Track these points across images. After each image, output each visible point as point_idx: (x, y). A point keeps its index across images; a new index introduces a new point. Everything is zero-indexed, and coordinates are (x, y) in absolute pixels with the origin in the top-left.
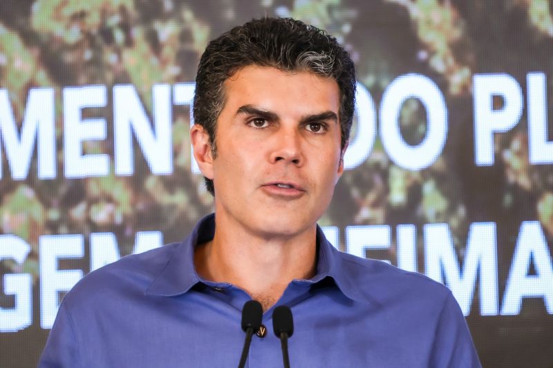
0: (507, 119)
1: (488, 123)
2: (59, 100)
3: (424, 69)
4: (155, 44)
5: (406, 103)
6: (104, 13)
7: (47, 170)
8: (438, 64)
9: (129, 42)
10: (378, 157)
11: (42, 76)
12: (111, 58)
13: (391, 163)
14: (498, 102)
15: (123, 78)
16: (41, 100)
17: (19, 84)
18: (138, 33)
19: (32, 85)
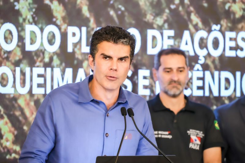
0: (76, 39)
1: (71, 41)
3: (55, 24)
5: (49, 33)
8: (58, 22)
10: (42, 48)
13: (45, 50)
14: (74, 35)
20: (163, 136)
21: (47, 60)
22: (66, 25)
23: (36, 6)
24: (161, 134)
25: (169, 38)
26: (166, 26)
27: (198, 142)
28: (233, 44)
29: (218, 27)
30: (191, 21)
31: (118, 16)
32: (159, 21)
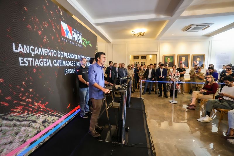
1: (65, 55)
5: (62, 53)
7: (43, 54)
10: (61, 56)
21: (61, 59)
24: (84, 72)
25: (77, 56)
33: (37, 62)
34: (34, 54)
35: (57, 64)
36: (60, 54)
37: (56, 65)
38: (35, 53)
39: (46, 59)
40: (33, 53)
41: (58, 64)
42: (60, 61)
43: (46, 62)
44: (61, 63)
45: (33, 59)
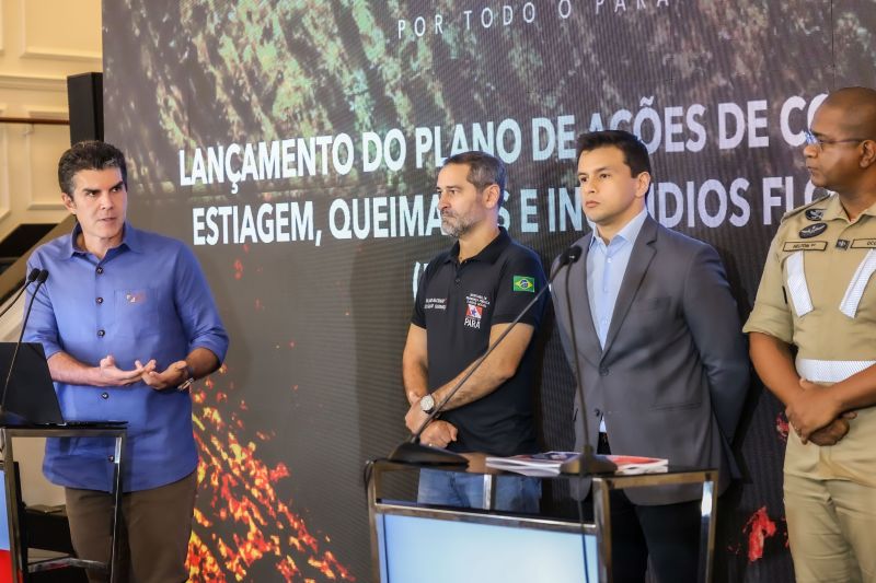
0: (426, 148)
1: (421, 149)
2: (281, 145)
3: (398, 126)
4: (310, 120)
5: (392, 142)
6: (294, 107)
7: (277, 176)
8: (403, 125)
9: (302, 119)
10: (384, 166)
11: (276, 136)
12: (296, 126)
13: (388, 168)
14: (424, 140)
15: (300, 136)
16: (276, 144)
17: (269, 139)
18: (305, 115)
19: (273, 140)
20: (437, 307)
21: (390, 184)
22: (413, 126)
23: (374, 102)
24: (435, 303)
25: (567, 128)
26: (561, 108)
27: (478, 316)
28: (678, 129)
29: (650, 101)
30: (603, 94)
31: (485, 100)
32: (550, 102)
33: (248, 226)
34: (239, 183)
35: (351, 228)
36: (383, 152)
37: (343, 234)
38: (244, 179)
39: (289, 200)
40: (235, 178)
41: (362, 226)
42: (380, 202)
43: (285, 222)
44: (383, 217)
45: (236, 208)
